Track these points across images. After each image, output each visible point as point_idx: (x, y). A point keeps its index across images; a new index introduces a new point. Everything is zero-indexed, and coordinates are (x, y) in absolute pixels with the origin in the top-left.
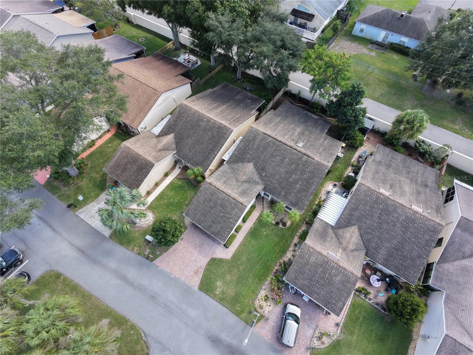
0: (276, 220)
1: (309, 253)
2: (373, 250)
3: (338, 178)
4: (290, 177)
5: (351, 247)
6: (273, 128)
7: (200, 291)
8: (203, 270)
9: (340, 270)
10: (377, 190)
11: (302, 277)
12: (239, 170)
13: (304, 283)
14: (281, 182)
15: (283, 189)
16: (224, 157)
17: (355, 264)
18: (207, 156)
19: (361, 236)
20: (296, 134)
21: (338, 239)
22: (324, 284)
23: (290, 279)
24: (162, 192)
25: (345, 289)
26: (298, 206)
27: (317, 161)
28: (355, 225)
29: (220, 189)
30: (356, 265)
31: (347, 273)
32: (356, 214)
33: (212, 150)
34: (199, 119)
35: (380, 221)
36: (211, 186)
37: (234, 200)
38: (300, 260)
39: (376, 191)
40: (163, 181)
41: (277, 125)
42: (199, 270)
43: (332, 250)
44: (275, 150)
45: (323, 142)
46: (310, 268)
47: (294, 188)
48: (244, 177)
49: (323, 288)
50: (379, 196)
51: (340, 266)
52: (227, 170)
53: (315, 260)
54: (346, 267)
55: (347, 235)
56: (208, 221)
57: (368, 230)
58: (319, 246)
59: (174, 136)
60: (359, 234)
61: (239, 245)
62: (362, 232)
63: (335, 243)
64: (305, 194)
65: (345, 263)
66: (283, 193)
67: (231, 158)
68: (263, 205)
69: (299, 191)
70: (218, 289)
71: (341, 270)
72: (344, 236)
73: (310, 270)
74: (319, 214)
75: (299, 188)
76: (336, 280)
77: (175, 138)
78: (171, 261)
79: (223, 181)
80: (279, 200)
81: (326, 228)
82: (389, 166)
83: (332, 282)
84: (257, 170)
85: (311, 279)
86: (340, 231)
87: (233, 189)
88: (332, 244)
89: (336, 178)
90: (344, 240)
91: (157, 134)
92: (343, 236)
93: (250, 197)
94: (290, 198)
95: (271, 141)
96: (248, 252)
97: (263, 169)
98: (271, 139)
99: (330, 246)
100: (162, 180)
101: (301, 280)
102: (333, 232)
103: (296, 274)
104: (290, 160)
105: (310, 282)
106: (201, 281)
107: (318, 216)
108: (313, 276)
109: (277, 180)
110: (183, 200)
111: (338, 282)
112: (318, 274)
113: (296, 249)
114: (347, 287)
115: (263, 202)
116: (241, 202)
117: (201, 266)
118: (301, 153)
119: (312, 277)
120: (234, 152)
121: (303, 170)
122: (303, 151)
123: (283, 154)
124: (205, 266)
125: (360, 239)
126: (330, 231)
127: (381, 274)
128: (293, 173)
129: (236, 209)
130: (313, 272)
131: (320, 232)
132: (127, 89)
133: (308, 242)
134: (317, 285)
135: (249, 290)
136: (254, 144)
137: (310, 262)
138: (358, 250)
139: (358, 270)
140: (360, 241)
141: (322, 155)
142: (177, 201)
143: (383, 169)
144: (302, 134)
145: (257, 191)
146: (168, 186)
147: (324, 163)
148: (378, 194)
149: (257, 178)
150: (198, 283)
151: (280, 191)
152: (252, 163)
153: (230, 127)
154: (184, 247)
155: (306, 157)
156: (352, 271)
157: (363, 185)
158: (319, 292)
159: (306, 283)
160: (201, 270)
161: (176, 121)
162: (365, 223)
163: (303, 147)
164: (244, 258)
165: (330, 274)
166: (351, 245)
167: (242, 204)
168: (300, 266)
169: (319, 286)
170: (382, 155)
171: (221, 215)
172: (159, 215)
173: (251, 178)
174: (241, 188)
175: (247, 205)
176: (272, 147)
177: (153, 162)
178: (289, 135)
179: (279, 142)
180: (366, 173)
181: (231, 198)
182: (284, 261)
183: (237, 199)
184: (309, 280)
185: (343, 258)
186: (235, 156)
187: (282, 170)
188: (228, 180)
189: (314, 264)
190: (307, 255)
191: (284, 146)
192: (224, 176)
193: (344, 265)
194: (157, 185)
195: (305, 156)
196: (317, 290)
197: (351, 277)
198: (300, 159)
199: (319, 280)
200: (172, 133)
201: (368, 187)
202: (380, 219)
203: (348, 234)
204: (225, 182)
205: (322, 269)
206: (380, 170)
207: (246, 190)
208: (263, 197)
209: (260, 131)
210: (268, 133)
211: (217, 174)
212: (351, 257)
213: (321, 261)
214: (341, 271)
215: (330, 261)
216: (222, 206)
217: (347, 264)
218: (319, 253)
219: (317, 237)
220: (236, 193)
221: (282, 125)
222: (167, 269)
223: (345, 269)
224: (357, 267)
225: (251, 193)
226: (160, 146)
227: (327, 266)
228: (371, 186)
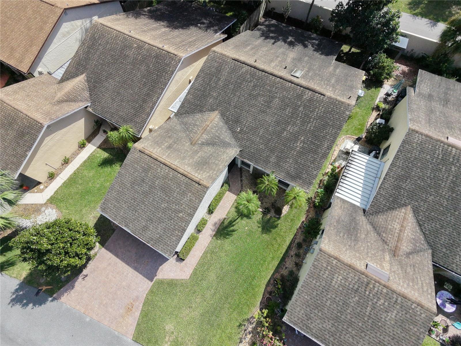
0: (264, 204)
1: (329, 268)
2: (444, 250)
3: (359, 129)
4: (284, 130)
5: (404, 248)
6: (251, 53)
7: (136, 343)
8: (142, 304)
9: (394, 299)
10: (443, 139)
11: (320, 314)
12: (195, 125)
13: (324, 326)
14: (269, 140)
15: (272, 151)
16: (173, 107)
17: (420, 282)
18: (141, 106)
19: (420, 225)
20: (289, 60)
21: (379, 234)
22: (364, 327)
23: (296, 319)
24: (75, 173)
25: (408, 338)
26: (300, 179)
27: (330, 98)
28: (406, 206)
29: (159, 159)
30: (422, 284)
31: (409, 305)
32: (407, 185)
33: (148, 95)
34: (126, 46)
35: (454, 195)
36: (142, 155)
37: (184, 178)
38: (314, 282)
39: (442, 142)
40: (78, 154)
41: (256, 49)
42: (134, 303)
43: (371, 257)
44: (255, 86)
45: (335, 71)
46: (333, 296)
47: (292, 149)
48: (205, 136)
49: (363, 335)
50: (449, 150)
51: (393, 291)
52: (175, 126)
53: (343, 281)
54: (406, 291)
55: (395, 226)
56: (140, 219)
57: (433, 214)
58: (348, 252)
59: (86, 79)
60: (415, 221)
61: (203, 252)
62: (420, 218)
63: (375, 241)
64: (312, 157)
65: (402, 284)
66: (273, 159)
67: (182, 106)
68: (241, 181)
69: (301, 153)
70: (167, 338)
71: (397, 299)
72: (390, 227)
73: (334, 301)
74: (338, 190)
75: (301, 148)
76: (387, 319)
77: (88, 81)
78: (86, 292)
79: (165, 145)
80: (267, 171)
81: (354, 215)
82: (446, 102)
83: (380, 324)
84: (226, 123)
85: (337, 319)
86: (380, 219)
87: (184, 158)
88: (369, 244)
89: (355, 130)
90: (390, 236)
91: (60, 78)
92: (386, 228)
93: (214, 170)
94: (286, 166)
95: (247, 71)
96: (219, 263)
97: (237, 121)
98: (247, 67)
99: (367, 249)
100: (75, 154)
101: (318, 321)
102: (367, 221)
103: (308, 310)
104: (282, 100)
105: (336, 324)
106: (138, 324)
107: (336, 194)
108: (340, 312)
109: (261, 137)
110: (108, 184)
111: (392, 322)
112: (350, 309)
113: (301, 251)
114: (411, 333)
115: (241, 177)
116: (197, 180)
117: (137, 297)
118: (301, 87)
119: (339, 314)
120: (186, 96)
121: (306, 115)
122: (304, 83)
123: (270, 91)
124: (145, 295)
125: (419, 231)
126: (362, 219)
127: (451, 287)
128: (289, 123)
129: (190, 194)
130: (341, 304)
131: (344, 224)
132: (10, 11)
133: (327, 247)
134: (350, 330)
135: (223, 335)
136: (220, 79)
137: (333, 284)
138: (418, 252)
139: (429, 296)
140: (418, 234)
141: (336, 89)
142: (98, 186)
143: (437, 106)
144: (299, 59)
145: (228, 158)
146: (85, 162)
147: (343, 100)
148: (446, 146)
149: (227, 136)
150: (132, 329)
151: (268, 156)
152: (217, 112)
153: (176, 53)
154: (110, 264)
155: (310, 93)
156: (419, 299)
157: (417, 132)
158: (355, 343)
159: (328, 325)
160: (137, 303)
161: (88, 52)
162: (425, 201)
163: (303, 77)
164: (212, 276)
165: (373, 308)
166: (405, 244)
167: (199, 184)
168: (315, 293)
169: (353, 332)
170: (430, 86)
171: (163, 206)
172: (68, 211)
173: (217, 136)
174: (198, 155)
175: (208, 185)
176: (251, 81)
177: (41, 122)
178: (277, 61)
179: (260, 72)
180: (416, 114)
181: (179, 175)
182: (282, 276)
183: (189, 175)
184: (333, 319)
185: (394, 272)
186: (189, 102)
187: (268, 119)
188: (175, 143)
189: (341, 289)
190: (327, 272)
191: (271, 77)
192: (169, 137)
193: (400, 288)
194: (66, 162)
195: (308, 91)
196: (351, 340)
197: (419, 313)
198: (300, 96)
199: (353, 320)
200: (82, 74)
201: (427, 136)
202: (453, 192)
203: (396, 224)
204: (169, 147)
205: (357, 298)
206: (434, 107)
207: (208, 157)
208: (241, 169)
209: (228, 57)
210: (242, 58)
211: (155, 134)
212: (409, 270)
213: (353, 282)
214: (396, 301)
215: (374, 282)
216: (164, 189)
217: (405, 286)
218: (350, 266)
219: (341, 235)
220: (189, 165)
221: (265, 49)
222: (78, 307)
223: (404, 297)
224: (425, 289)
225: (217, 162)
226: (60, 95)
227: (367, 293)
228: (430, 134)
